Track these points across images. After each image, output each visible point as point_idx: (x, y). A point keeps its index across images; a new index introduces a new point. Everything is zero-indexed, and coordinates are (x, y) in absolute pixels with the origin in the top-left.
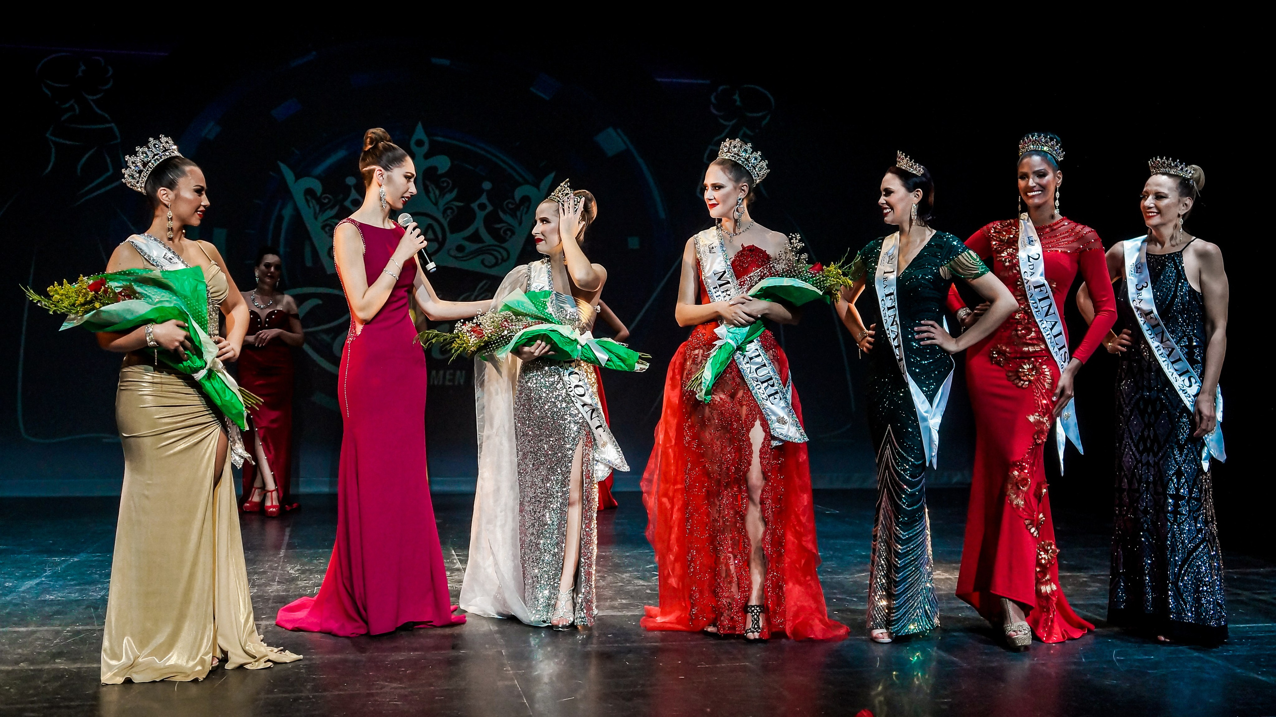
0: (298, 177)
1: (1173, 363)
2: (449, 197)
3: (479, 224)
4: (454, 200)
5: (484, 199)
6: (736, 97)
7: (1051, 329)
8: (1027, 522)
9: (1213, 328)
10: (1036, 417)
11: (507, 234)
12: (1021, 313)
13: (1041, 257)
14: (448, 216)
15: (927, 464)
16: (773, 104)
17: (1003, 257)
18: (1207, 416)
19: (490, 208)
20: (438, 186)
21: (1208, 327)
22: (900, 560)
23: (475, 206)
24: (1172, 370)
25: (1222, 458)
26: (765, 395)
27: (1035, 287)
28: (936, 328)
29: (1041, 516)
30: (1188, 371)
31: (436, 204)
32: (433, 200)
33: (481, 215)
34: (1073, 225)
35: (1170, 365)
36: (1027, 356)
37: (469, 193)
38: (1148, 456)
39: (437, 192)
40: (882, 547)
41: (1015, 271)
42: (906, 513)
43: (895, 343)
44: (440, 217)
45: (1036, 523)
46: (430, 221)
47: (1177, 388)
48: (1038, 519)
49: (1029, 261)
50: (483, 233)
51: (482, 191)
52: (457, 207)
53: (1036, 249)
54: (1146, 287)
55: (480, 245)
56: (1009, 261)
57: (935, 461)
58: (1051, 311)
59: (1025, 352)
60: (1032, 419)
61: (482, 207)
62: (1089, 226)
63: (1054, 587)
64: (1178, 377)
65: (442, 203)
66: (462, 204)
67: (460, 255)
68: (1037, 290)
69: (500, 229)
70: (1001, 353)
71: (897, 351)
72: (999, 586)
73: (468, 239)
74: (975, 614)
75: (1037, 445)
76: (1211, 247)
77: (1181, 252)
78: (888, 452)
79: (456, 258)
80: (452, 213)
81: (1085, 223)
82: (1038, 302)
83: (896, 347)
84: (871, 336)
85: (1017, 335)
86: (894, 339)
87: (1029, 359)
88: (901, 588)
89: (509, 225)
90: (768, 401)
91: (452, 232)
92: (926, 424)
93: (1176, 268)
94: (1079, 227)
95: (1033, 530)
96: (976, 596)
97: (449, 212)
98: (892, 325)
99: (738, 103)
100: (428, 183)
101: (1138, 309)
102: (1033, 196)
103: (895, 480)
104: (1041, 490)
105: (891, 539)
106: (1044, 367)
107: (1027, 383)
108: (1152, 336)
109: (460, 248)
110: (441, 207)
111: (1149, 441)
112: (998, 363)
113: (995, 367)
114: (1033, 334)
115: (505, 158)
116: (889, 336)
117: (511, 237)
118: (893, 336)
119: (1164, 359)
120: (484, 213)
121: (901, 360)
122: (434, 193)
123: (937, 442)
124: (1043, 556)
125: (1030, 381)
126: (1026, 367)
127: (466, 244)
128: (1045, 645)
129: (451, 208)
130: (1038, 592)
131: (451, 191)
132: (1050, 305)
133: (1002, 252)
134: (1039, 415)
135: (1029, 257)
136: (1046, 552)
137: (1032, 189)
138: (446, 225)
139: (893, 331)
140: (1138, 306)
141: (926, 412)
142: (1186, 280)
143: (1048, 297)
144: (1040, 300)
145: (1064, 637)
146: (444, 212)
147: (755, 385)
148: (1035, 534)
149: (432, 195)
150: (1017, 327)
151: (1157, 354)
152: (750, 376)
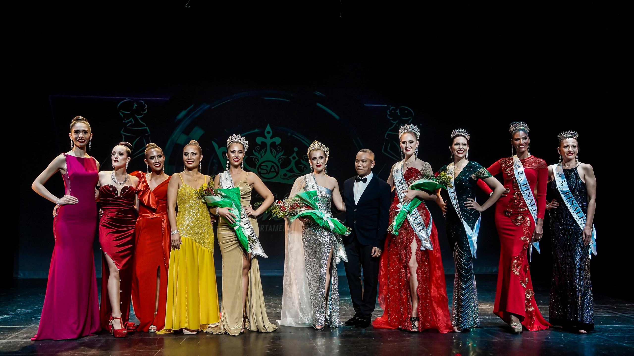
0: (219, 147)
1: (577, 213)
2: (281, 154)
3: (293, 165)
4: (283, 155)
5: (294, 155)
6: (398, 111)
7: (530, 203)
8: (521, 281)
9: (590, 199)
10: (524, 238)
11: (304, 169)
12: (516, 195)
13: (524, 172)
14: (280, 162)
15: (472, 257)
16: (413, 113)
17: (507, 172)
18: (588, 235)
19: (297, 158)
20: (276, 150)
21: (588, 199)
22: (463, 296)
23: (291, 158)
24: (577, 216)
25: (596, 254)
26: (419, 229)
27: (523, 185)
28: (473, 202)
29: (527, 279)
30: (583, 217)
31: (275, 157)
32: (274, 155)
33: (293, 161)
34: (535, 158)
35: (576, 214)
36: (520, 213)
37: (288, 152)
38: (568, 252)
39: (276, 152)
40: (455, 291)
41: (512, 177)
42: (465, 277)
43: (456, 207)
44: (276, 162)
45: (524, 282)
46: (273, 164)
47: (579, 224)
48: (525, 280)
49: (519, 175)
50: (294, 168)
51: (294, 152)
52: (284, 158)
53: (522, 169)
54: (564, 182)
55: (293, 174)
56: (510, 173)
57: (475, 255)
58: (530, 195)
59: (518, 211)
60: (522, 238)
61: (294, 158)
62: (542, 159)
63: (533, 308)
64: (579, 219)
65: (277, 157)
66: (286, 157)
67: (285, 178)
68: (524, 186)
69: (301, 167)
70: (509, 212)
71: (457, 210)
72: (510, 309)
73: (288, 171)
74: (502, 321)
75: (524, 249)
76: (588, 166)
77: (576, 168)
78: (456, 252)
79: (283, 179)
80: (282, 161)
81: (541, 158)
82: (524, 191)
83: (456, 208)
84: (445, 206)
85: (515, 204)
86: (455, 205)
87: (521, 214)
88: (464, 308)
89: (305, 165)
90: (420, 232)
91: (282, 168)
92: (471, 239)
93: (575, 174)
94: (538, 159)
95: (523, 285)
96: (501, 313)
97: (280, 160)
98: (454, 199)
99: (399, 114)
100: (272, 148)
101: (561, 191)
102: (522, 148)
103: (459, 263)
104: (527, 268)
105: (459, 287)
106: (527, 217)
107: (520, 224)
108: (568, 202)
109: (285, 175)
110: (277, 159)
111: (567, 246)
112: (508, 216)
113: (507, 217)
114: (521, 204)
115: (303, 138)
116: (453, 204)
117: (306, 170)
118: (455, 204)
119: (573, 212)
120: (295, 161)
121: (459, 213)
122: (274, 152)
123: (476, 247)
124: (528, 296)
125: (521, 223)
126: (520, 217)
127: (287, 173)
128: (529, 332)
129: (281, 159)
130: (527, 310)
131: (281, 152)
132: (530, 193)
133: (506, 170)
134: (525, 237)
135: (518, 173)
136: (529, 294)
137: (521, 145)
138: (279, 165)
139: (454, 202)
140: (562, 190)
141: (471, 234)
142: (580, 179)
143: (528, 189)
144: (525, 191)
145: (538, 329)
146: (279, 160)
147: (414, 226)
148: (524, 286)
149: (273, 153)
150: (515, 201)
151: (570, 210)
152: (412, 222)
